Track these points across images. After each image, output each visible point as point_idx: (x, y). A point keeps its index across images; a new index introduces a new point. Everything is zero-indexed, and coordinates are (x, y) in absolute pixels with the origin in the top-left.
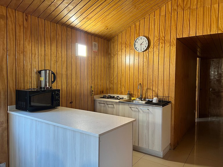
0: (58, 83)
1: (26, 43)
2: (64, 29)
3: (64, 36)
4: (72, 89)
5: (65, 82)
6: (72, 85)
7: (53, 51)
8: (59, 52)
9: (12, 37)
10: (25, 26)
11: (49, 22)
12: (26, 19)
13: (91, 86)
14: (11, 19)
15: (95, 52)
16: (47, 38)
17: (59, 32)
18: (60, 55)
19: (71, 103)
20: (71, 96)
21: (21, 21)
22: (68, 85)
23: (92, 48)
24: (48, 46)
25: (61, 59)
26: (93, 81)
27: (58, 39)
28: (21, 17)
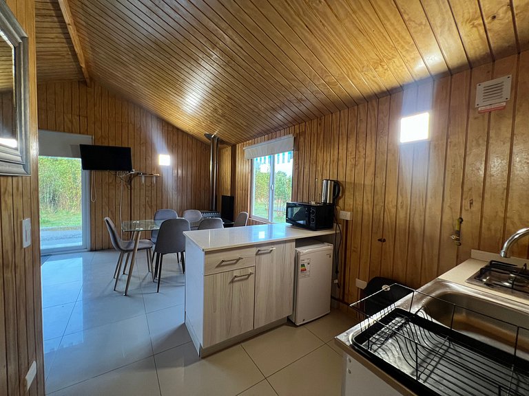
0: (356, 200)
1: (319, 151)
2: (373, 106)
3: (371, 118)
4: (385, 215)
5: (369, 199)
6: (386, 207)
7: (350, 150)
8: (361, 149)
9: (308, 149)
10: (319, 132)
11: (346, 111)
12: (320, 125)
13: (461, 218)
14: (308, 131)
15: (490, 112)
16: (342, 134)
17: (363, 116)
18: (362, 154)
19: (382, 240)
20: (382, 227)
21: (315, 129)
22: (376, 205)
23: (470, 105)
24: (343, 145)
25: (363, 160)
26: (471, 204)
27: (360, 128)
28: (315, 124)
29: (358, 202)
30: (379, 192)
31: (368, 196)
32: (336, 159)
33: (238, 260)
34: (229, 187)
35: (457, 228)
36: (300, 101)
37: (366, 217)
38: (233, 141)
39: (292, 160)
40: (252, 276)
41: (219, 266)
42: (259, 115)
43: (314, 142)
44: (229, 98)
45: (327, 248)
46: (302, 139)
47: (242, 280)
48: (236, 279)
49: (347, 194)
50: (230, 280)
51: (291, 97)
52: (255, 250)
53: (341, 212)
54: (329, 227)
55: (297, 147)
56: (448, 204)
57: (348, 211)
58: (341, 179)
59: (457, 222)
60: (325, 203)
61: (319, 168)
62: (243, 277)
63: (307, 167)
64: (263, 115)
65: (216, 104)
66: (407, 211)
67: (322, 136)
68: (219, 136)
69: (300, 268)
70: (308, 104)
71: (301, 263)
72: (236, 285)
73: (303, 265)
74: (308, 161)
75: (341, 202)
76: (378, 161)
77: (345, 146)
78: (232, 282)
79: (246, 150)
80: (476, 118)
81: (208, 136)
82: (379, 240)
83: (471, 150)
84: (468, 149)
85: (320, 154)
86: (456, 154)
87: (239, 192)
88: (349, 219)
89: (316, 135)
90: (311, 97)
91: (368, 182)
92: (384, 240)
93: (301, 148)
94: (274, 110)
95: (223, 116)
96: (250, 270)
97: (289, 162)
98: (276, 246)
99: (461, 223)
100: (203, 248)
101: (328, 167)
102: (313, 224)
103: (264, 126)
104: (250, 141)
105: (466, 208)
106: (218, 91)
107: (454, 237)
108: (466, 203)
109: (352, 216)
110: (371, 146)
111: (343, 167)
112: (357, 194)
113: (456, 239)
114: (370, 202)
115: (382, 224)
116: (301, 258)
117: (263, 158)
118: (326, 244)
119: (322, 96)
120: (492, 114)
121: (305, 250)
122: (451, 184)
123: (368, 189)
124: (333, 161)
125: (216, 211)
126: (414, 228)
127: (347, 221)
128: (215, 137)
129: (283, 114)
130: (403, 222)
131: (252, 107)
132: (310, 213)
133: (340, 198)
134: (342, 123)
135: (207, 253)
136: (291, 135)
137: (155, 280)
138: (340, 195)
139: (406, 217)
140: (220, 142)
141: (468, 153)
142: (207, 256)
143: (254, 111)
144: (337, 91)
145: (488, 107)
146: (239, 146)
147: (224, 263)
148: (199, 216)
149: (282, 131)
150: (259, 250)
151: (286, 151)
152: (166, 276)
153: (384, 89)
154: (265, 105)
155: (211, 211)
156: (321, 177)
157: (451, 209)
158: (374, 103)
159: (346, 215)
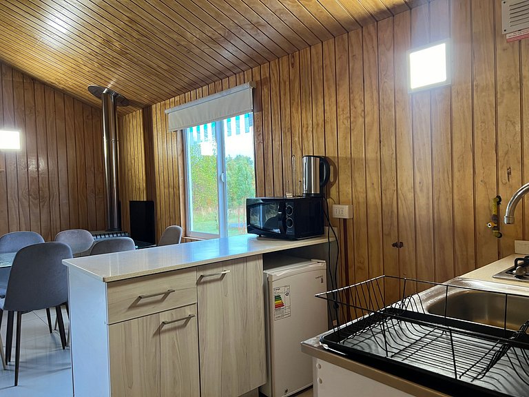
0: (355, 186)
1: (293, 110)
2: (369, 33)
3: (368, 51)
4: (399, 204)
5: (375, 180)
6: (399, 192)
7: (341, 105)
8: (357, 103)
9: (276, 107)
10: (292, 77)
11: (332, 41)
12: (293, 64)
13: (498, 197)
14: (274, 78)
15: (520, 41)
16: (327, 80)
17: (356, 50)
18: (359, 110)
19: (398, 245)
20: (396, 224)
21: (286, 73)
22: (385, 190)
23: (496, 31)
24: (330, 97)
25: (361, 120)
26: (509, 174)
27: (353, 69)
28: (286, 64)
29: (359, 189)
30: (388, 168)
31: (373, 177)
32: (321, 122)
33: (167, 294)
34: (143, 184)
35: (494, 213)
36: (256, 26)
37: (372, 212)
38: (145, 99)
39: (251, 129)
40: (193, 320)
41: (134, 306)
42: (189, 51)
43: (285, 95)
44: (131, 20)
45: (316, 267)
46: (266, 90)
47: (175, 329)
48: (166, 327)
49: (342, 176)
50: (153, 329)
51: (240, 20)
52: (194, 276)
53: (334, 206)
54: (318, 233)
55: (258, 104)
56: (481, 178)
57: (345, 203)
58: (331, 153)
59: (493, 204)
60: (308, 194)
61: (297, 139)
62: (177, 324)
63: (277, 138)
64: (197, 51)
65: (109, 32)
66: (428, 193)
67: (297, 85)
68: (117, 91)
69: (274, 303)
70: (270, 32)
71: (274, 294)
72: (165, 337)
73: (278, 298)
74: (278, 127)
75: (333, 191)
76: (383, 120)
77: (334, 99)
78: (159, 332)
79: (170, 115)
80: (504, 50)
81: (96, 91)
82: (394, 245)
83: (502, 95)
84: (499, 96)
85: (295, 115)
86: (485, 103)
87: (162, 192)
88: (347, 217)
89: (287, 83)
90: (273, 19)
91: (371, 154)
92: (401, 244)
93: (265, 106)
94: (215, 41)
95: (123, 53)
96: (188, 312)
97: (247, 131)
98: (230, 267)
99: (498, 203)
100: (104, 276)
101: (310, 134)
102: (290, 230)
103: (202, 70)
104: (177, 98)
105: (504, 181)
106: (111, 10)
107: (490, 225)
108: (503, 173)
109: (352, 211)
110: (372, 97)
111: (332, 133)
112: (356, 175)
113: (494, 228)
114: (376, 187)
115: (395, 219)
116: (274, 285)
117: (202, 127)
118: (315, 261)
119: (290, 19)
120: (523, 43)
121: (279, 273)
122: (482, 147)
123: (372, 165)
124: (318, 125)
125: (120, 230)
126: (440, 220)
127: (345, 220)
128: (109, 92)
129: (231, 48)
130: (424, 213)
131: (175, 36)
132: (284, 213)
133: (332, 185)
134: (327, 62)
135: (111, 284)
136: (247, 85)
137: (8, 367)
138: (332, 179)
139: (428, 204)
140: (120, 102)
141: (499, 101)
142: (112, 290)
143: (179, 45)
144: (314, 11)
145: (518, 34)
146: (156, 108)
147: (142, 301)
148: (88, 240)
149: (232, 79)
150: (202, 276)
151: (241, 113)
152: (29, 357)
153: (383, 6)
154: (198, 34)
155: (111, 230)
156: (299, 153)
157: (485, 183)
158: (372, 29)
159: (341, 211)
